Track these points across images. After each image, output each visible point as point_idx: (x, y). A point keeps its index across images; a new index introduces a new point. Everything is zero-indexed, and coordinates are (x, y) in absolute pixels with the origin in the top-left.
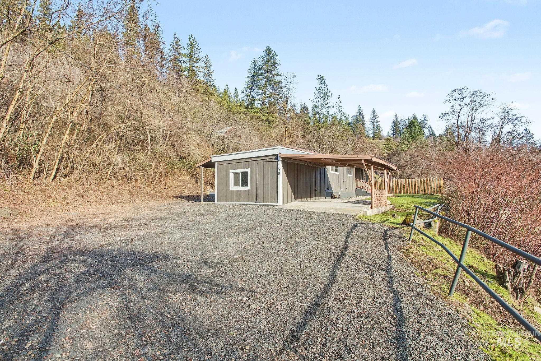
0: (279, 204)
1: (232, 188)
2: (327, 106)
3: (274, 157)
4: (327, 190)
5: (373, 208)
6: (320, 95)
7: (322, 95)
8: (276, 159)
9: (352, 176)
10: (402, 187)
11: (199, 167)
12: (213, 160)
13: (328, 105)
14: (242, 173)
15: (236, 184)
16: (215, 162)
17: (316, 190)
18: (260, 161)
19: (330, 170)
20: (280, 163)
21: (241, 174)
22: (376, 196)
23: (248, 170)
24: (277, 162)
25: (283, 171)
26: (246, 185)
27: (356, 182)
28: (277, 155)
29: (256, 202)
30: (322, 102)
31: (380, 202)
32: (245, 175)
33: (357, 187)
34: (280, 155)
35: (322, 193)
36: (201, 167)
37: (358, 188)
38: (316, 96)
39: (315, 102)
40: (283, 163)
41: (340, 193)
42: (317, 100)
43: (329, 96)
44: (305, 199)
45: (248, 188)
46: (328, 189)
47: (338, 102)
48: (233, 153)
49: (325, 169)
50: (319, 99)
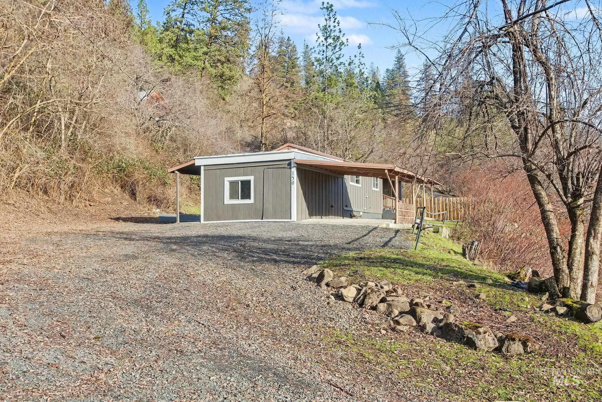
0: (292, 220)
1: (228, 201)
2: (339, 62)
3: (287, 162)
4: (345, 208)
5: (397, 222)
6: (326, 39)
7: (330, 41)
8: (290, 164)
9: (378, 190)
10: (452, 210)
11: (173, 172)
12: (198, 163)
13: (341, 60)
14: (242, 182)
15: (232, 197)
16: (199, 167)
17: (332, 206)
18: (267, 167)
19: (349, 181)
20: (294, 170)
21: (240, 182)
22: (400, 210)
23: (251, 178)
24: (290, 168)
25: (298, 179)
26: (249, 197)
27: (384, 199)
28: (290, 160)
29: (262, 219)
30: (329, 53)
31: (405, 217)
32: (246, 185)
33: (385, 206)
34: (295, 161)
35: (339, 212)
36: (177, 172)
37: (386, 209)
38: (320, 40)
39: (317, 52)
40: (298, 170)
41: (361, 213)
42: (321, 48)
43: (342, 44)
44: (320, 217)
45: (251, 201)
46: (346, 206)
47: (358, 55)
48: (229, 155)
49: (343, 178)
50: (324, 48)
